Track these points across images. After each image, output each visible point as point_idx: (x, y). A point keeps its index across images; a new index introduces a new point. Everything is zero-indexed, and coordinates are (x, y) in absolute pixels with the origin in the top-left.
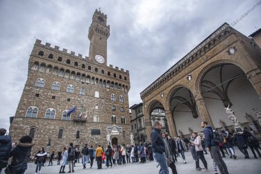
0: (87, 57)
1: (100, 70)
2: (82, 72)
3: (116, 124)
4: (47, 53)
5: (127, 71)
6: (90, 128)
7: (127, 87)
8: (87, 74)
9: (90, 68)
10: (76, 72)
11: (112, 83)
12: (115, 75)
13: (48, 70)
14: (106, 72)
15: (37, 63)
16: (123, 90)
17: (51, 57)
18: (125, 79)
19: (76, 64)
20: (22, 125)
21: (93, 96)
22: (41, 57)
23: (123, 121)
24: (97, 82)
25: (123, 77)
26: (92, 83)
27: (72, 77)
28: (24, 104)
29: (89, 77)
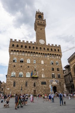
0: (35, 42)
1: (42, 48)
2: (33, 51)
3: (55, 78)
4: (16, 44)
5: (59, 46)
6: (40, 81)
7: (60, 55)
8: (36, 52)
9: (37, 48)
10: (30, 52)
11: (51, 54)
12: (52, 50)
13: (17, 53)
14: (46, 49)
15: (12, 51)
16: (57, 57)
17: (18, 46)
18: (58, 50)
19: (30, 47)
20: (10, 80)
21: (41, 63)
22: (13, 47)
23: (59, 76)
24: (42, 55)
25: (57, 50)
26: (39, 56)
27: (29, 55)
28: (10, 71)
29: (37, 53)
